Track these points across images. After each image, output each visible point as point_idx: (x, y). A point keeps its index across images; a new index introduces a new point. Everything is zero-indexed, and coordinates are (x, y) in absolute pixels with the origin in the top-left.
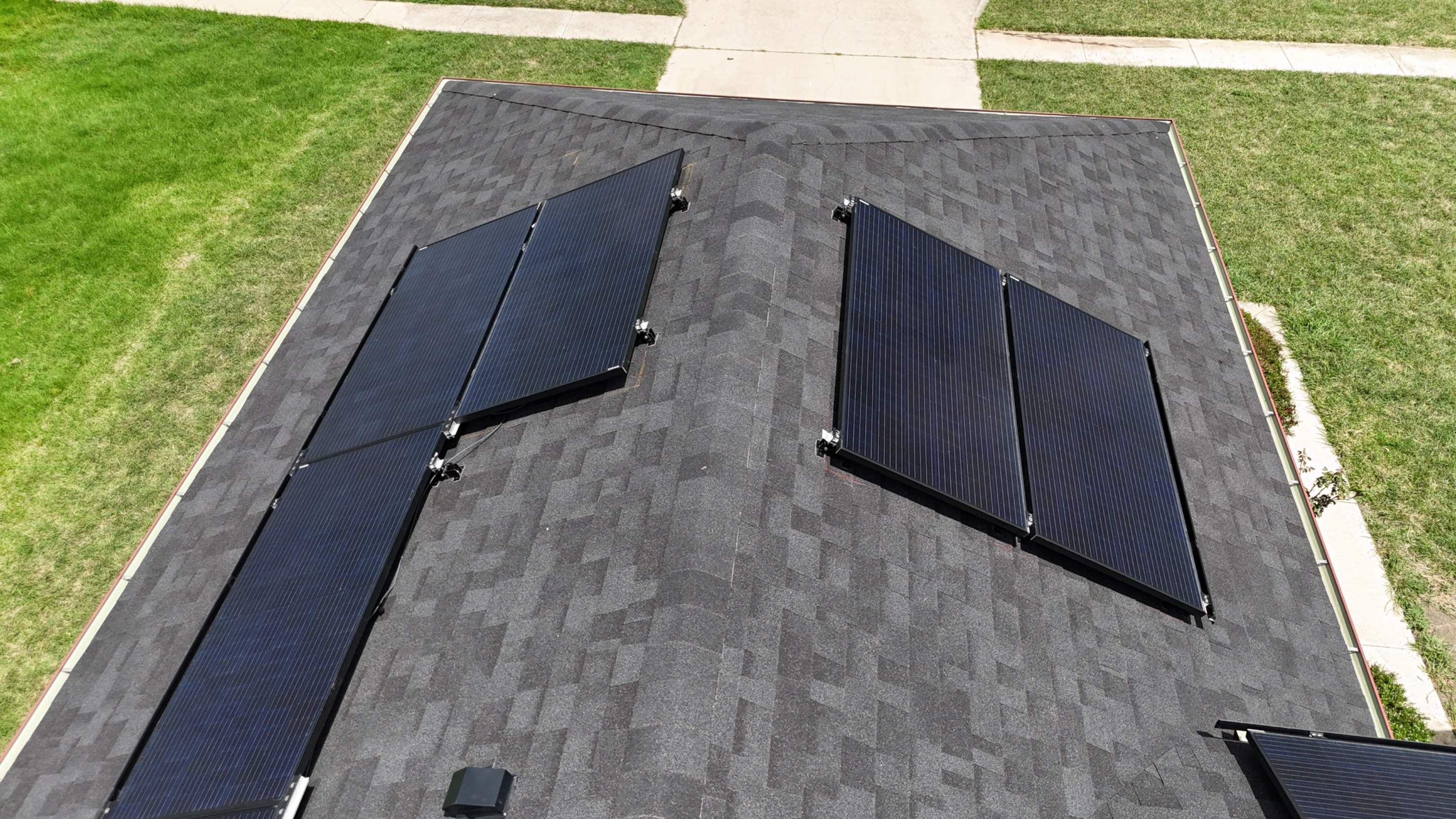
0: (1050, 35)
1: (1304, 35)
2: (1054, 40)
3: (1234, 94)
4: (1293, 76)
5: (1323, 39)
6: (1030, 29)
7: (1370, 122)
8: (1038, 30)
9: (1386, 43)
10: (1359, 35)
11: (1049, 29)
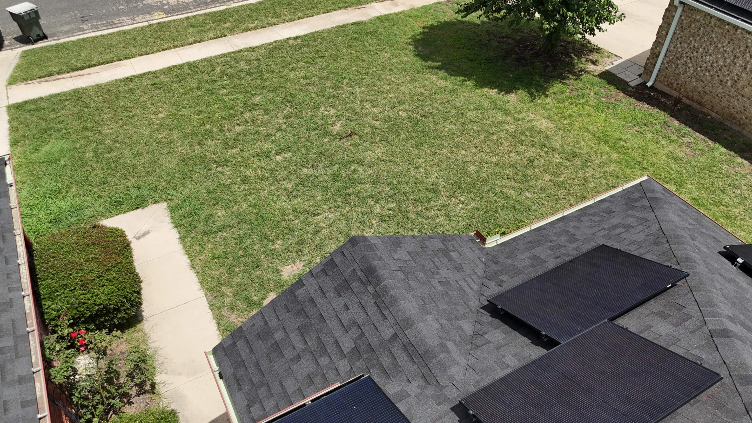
0: (52, 78)
1: (186, 42)
2: (55, 80)
3: (152, 85)
4: (180, 67)
5: (196, 42)
6: (39, 78)
7: (216, 81)
8: (45, 77)
9: (225, 36)
10: (212, 35)
11: (50, 75)
